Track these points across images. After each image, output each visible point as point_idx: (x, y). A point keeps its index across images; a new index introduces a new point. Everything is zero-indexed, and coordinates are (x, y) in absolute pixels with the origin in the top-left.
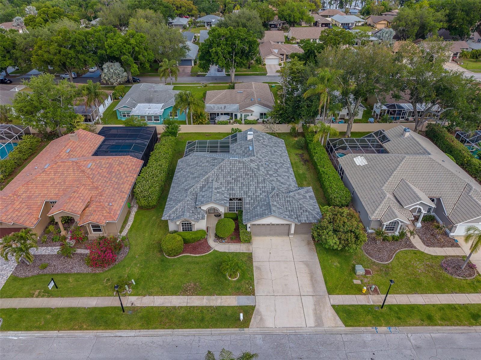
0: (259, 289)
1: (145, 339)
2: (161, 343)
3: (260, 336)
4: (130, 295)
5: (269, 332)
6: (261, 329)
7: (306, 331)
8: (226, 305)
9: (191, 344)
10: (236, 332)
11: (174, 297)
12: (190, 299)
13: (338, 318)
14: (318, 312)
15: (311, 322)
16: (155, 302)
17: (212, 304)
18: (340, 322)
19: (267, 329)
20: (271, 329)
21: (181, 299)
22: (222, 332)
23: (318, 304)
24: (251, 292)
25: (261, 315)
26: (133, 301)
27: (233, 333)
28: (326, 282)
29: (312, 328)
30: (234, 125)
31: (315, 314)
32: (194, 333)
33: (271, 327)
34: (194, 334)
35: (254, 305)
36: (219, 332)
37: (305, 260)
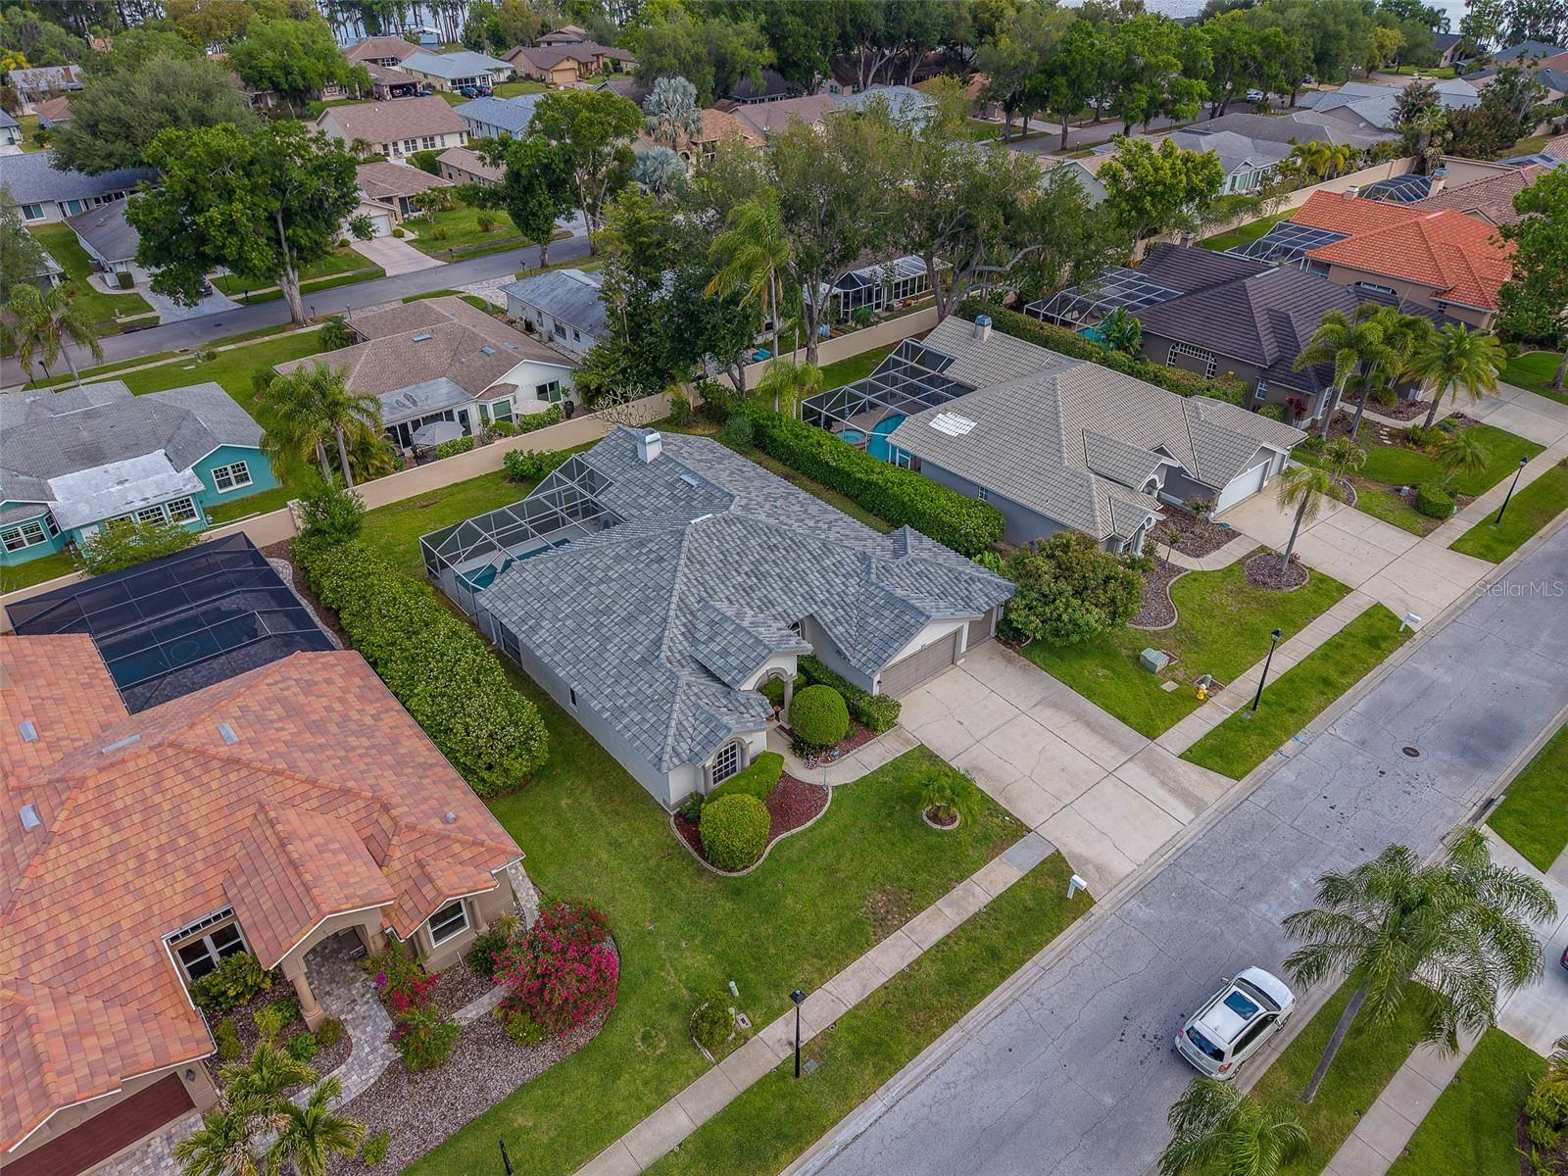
0: (1026, 810)
1: (923, 1093)
2: (968, 1072)
3: (1133, 901)
4: (756, 1030)
5: (1138, 884)
6: (1120, 887)
7: (1192, 834)
8: (1001, 889)
9: (1031, 1020)
10: (1083, 928)
11: (871, 954)
12: (913, 930)
13: (1212, 774)
14: (1172, 784)
15: (1184, 814)
16: (841, 997)
17: (973, 909)
18: (1224, 780)
19: (1129, 880)
20: (1136, 874)
21: (893, 946)
22: (1059, 949)
23: (1154, 768)
24: (1017, 830)
25: (1087, 861)
26: (784, 1037)
27: (1080, 935)
28: (1124, 720)
29: (1196, 822)
30: (497, 442)
31: (1172, 791)
32: (1006, 995)
33: (1130, 870)
34: (1010, 997)
35: (1053, 851)
36: (1053, 954)
37: (1037, 698)
